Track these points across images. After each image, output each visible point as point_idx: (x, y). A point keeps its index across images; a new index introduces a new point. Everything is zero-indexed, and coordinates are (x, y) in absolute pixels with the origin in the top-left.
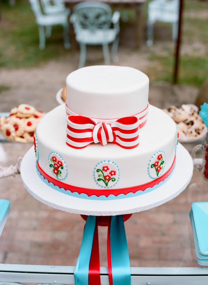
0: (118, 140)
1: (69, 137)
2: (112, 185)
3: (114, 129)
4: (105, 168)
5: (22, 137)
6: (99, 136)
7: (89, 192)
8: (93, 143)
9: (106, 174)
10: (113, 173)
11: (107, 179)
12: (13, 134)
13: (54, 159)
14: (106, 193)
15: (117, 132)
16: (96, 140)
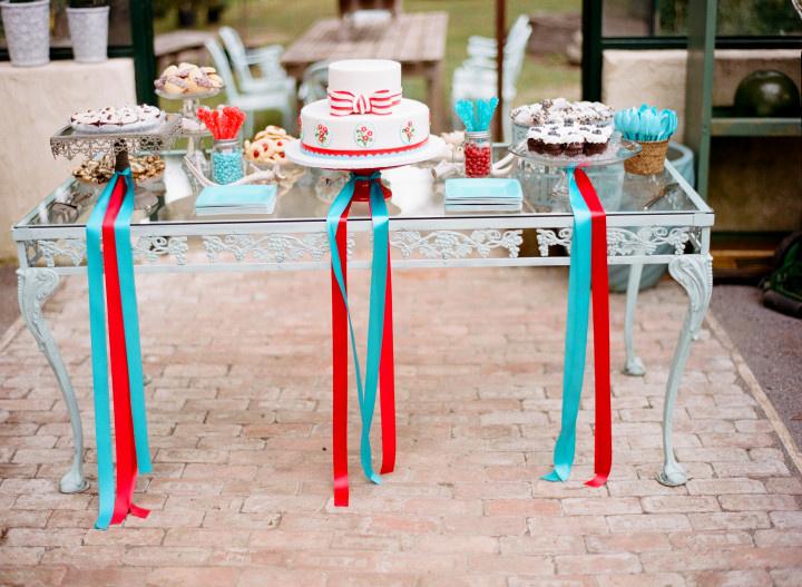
0: (374, 109)
1: (333, 107)
2: (370, 146)
3: (371, 99)
4: (364, 129)
5: (272, 158)
6: (358, 106)
7: (350, 153)
8: (353, 113)
9: (365, 134)
10: (370, 133)
11: (365, 139)
12: (262, 154)
13: (320, 127)
14: (365, 153)
15: (374, 103)
16: (356, 110)
